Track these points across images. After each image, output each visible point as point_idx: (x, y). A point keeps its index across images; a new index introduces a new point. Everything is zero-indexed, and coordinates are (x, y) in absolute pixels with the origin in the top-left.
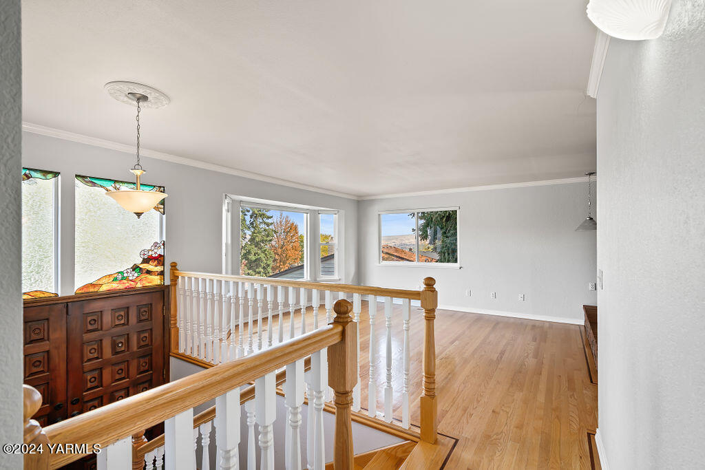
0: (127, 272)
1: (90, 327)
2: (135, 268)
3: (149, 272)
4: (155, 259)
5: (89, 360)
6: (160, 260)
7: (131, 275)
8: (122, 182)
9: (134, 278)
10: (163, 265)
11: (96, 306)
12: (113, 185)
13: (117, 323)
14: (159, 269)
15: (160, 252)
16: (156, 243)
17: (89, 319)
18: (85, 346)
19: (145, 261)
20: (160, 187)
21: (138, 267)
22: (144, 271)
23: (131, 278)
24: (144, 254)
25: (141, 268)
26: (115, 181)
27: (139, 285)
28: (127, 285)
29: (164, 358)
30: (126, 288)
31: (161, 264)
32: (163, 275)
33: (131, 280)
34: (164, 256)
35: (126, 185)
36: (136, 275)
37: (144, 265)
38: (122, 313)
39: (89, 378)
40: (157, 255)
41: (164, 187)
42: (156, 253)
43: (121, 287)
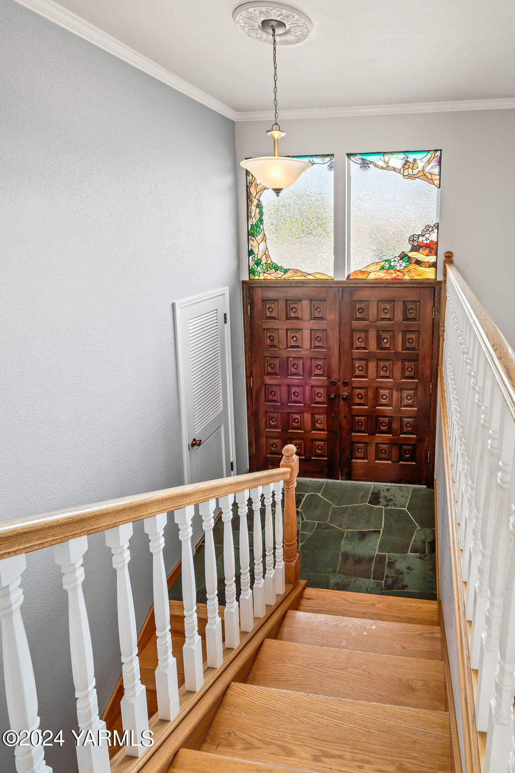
0: (395, 261)
1: (358, 315)
2: (403, 256)
3: (418, 262)
4: (427, 246)
5: (358, 348)
6: (432, 248)
7: (398, 265)
8: (391, 153)
9: (402, 268)
10: (436, 254)
11: (364, 294)
12: (382, 159)
13: (383, 316)
14: (432, 259)
15: (433, 237)
16: (429, 226)
17: (358, 306)
18: (354, 334)
19: (415, 249)
20: (436, 151)
21: (407, 255)
22: (413, 261)
23: (398, 268)
24: (413, 241)
25: (409, 258)
26: (384, 153)
27: (407, 277)
28: (394, 275)
29: (432, 370)
30: (392, 279)
31: (434, 252)
32: (436, 267)
33: (398, 271)
34: (437, 243)
35: (396, 155)
36: (404, 264)
37: (412, 253)
38: (388, 306)
39: (357, 366)
40: (428, 242)
41: (441, 150)
42: (427, 239)
43: (388, 277)
